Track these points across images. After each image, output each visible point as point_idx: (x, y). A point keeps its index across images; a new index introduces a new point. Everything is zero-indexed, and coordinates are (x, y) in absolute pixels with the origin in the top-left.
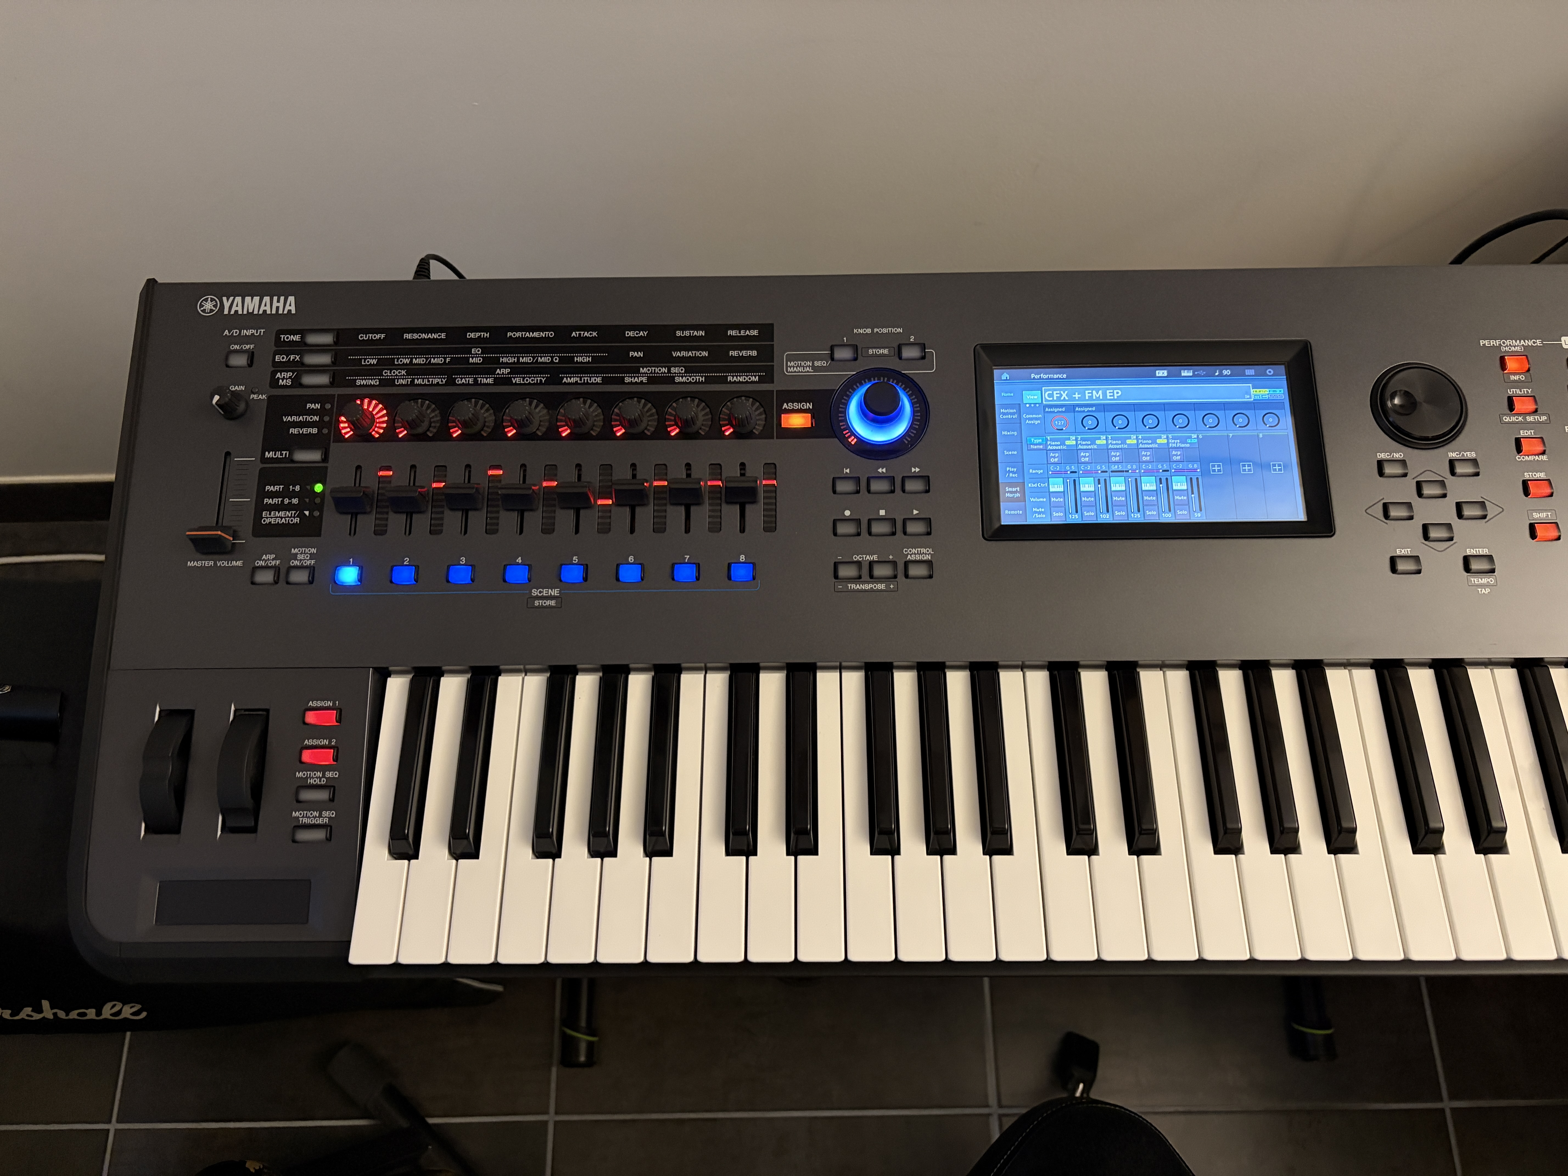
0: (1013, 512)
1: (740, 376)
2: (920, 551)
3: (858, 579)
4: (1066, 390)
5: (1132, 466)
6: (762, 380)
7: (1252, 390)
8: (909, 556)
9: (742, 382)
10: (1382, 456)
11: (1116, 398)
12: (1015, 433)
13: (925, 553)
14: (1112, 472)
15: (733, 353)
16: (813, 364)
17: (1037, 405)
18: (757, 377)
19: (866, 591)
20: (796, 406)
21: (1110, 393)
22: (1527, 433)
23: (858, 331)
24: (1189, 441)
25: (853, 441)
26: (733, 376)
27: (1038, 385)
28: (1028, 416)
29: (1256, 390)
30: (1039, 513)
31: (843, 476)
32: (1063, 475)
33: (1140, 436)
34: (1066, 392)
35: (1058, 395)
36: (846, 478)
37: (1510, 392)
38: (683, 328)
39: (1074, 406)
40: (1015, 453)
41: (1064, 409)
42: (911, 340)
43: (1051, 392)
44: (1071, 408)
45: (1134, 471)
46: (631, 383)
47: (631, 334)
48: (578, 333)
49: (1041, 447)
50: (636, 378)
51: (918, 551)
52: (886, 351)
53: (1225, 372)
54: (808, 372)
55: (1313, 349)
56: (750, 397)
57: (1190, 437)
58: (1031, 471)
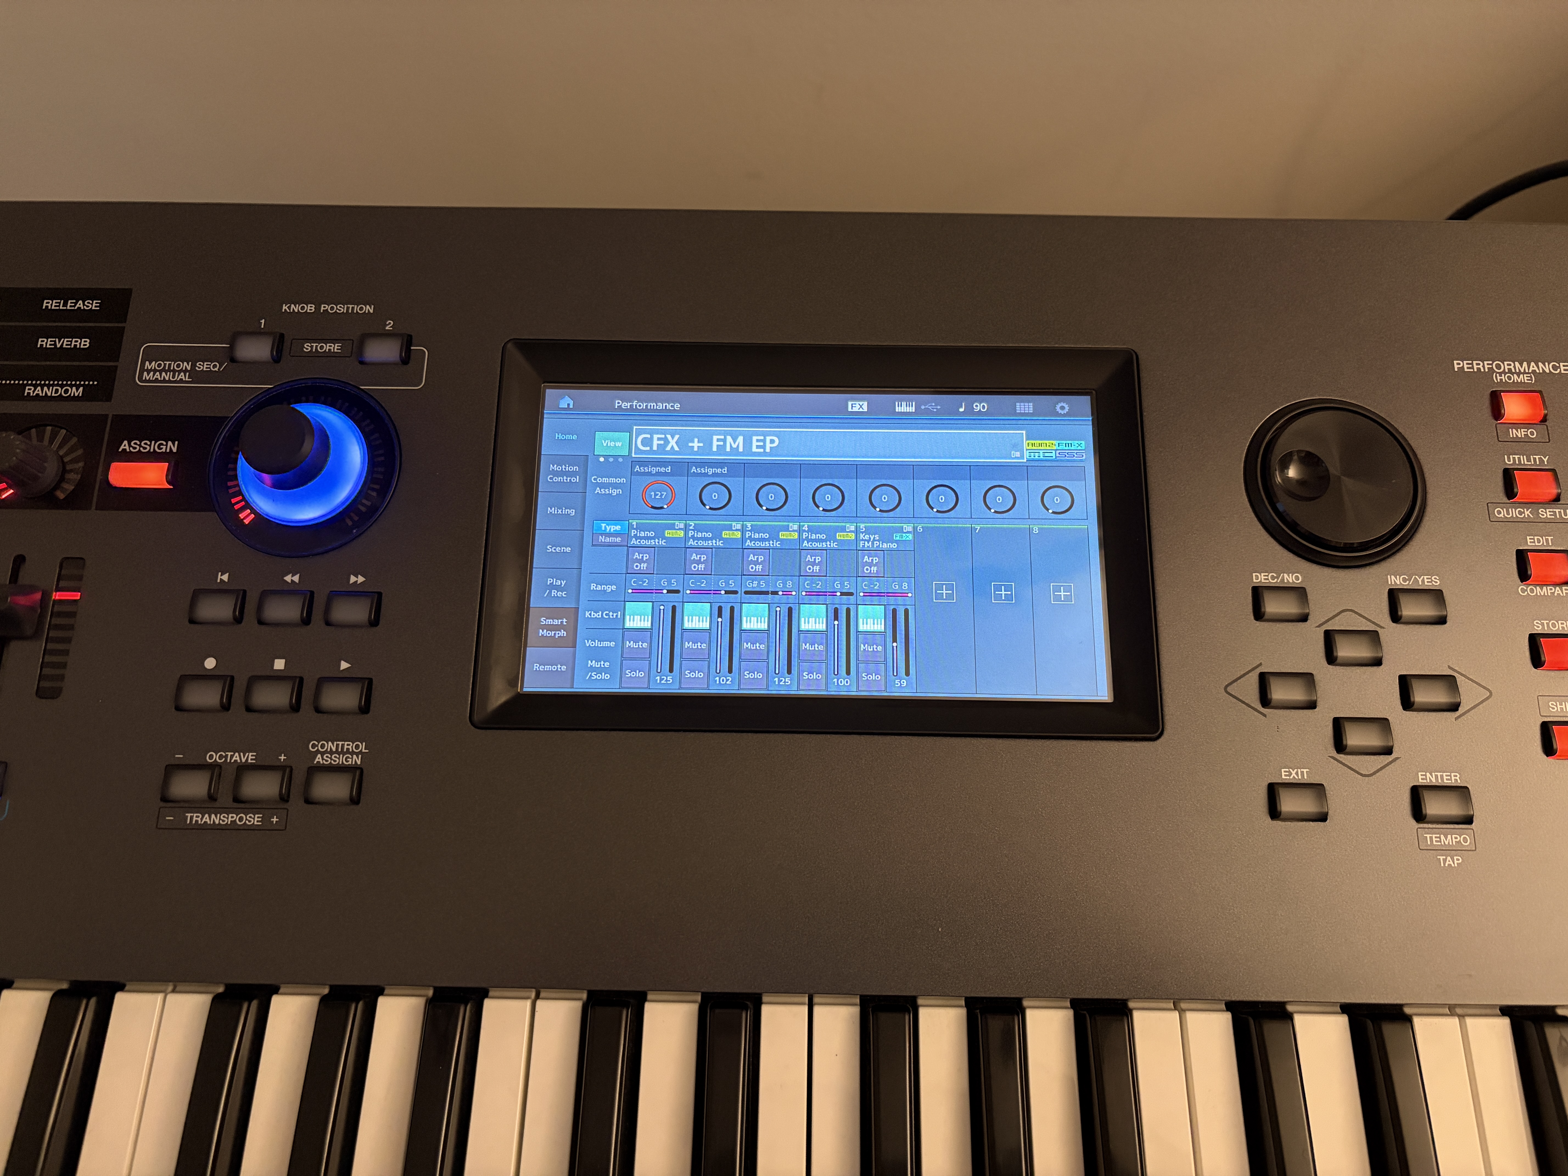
0: (547, 668)
2: (343, 745)
4: (677, 432)
5: (784, 584)
6: (89, 395)
7: (1025, 443)
8: (319, 756)
10: (1261, 578)
11: (768, 450)
12: (572, 512)
14: (746, 593)
15: (45, 343)
16: (194, 366)
17: (620, 460)
18: (81, 389)
20: (149, 446)
21: (758, 441)
22: (1539, 541)
23: (289, 308)
24: (897, 537)
25: (246, 517)
26: (35, 386)
27: (623, 422)
28: (599, 480)
29: (1033, 442)
30: (599, 671)
31: (215, 587)
32: (654, 597)
33: (806, 525)
34: (677, 437)
35: (662, 442)
36: (222, 591)
37: (1509, 460)
39: (690, 463)
40: (568, 549)
41: (668, 469)
42: (387, 328)
43: (648, 436)
44: (681, 468)
45: (787, 593)
49: (618, 540)
51: (338, 745)
52: (335, 348)
53: (978, 408)
54: (181, 381)
55: (1142, 367)
56: (62, 428)
57: (901, 530)
58: (593, 586)
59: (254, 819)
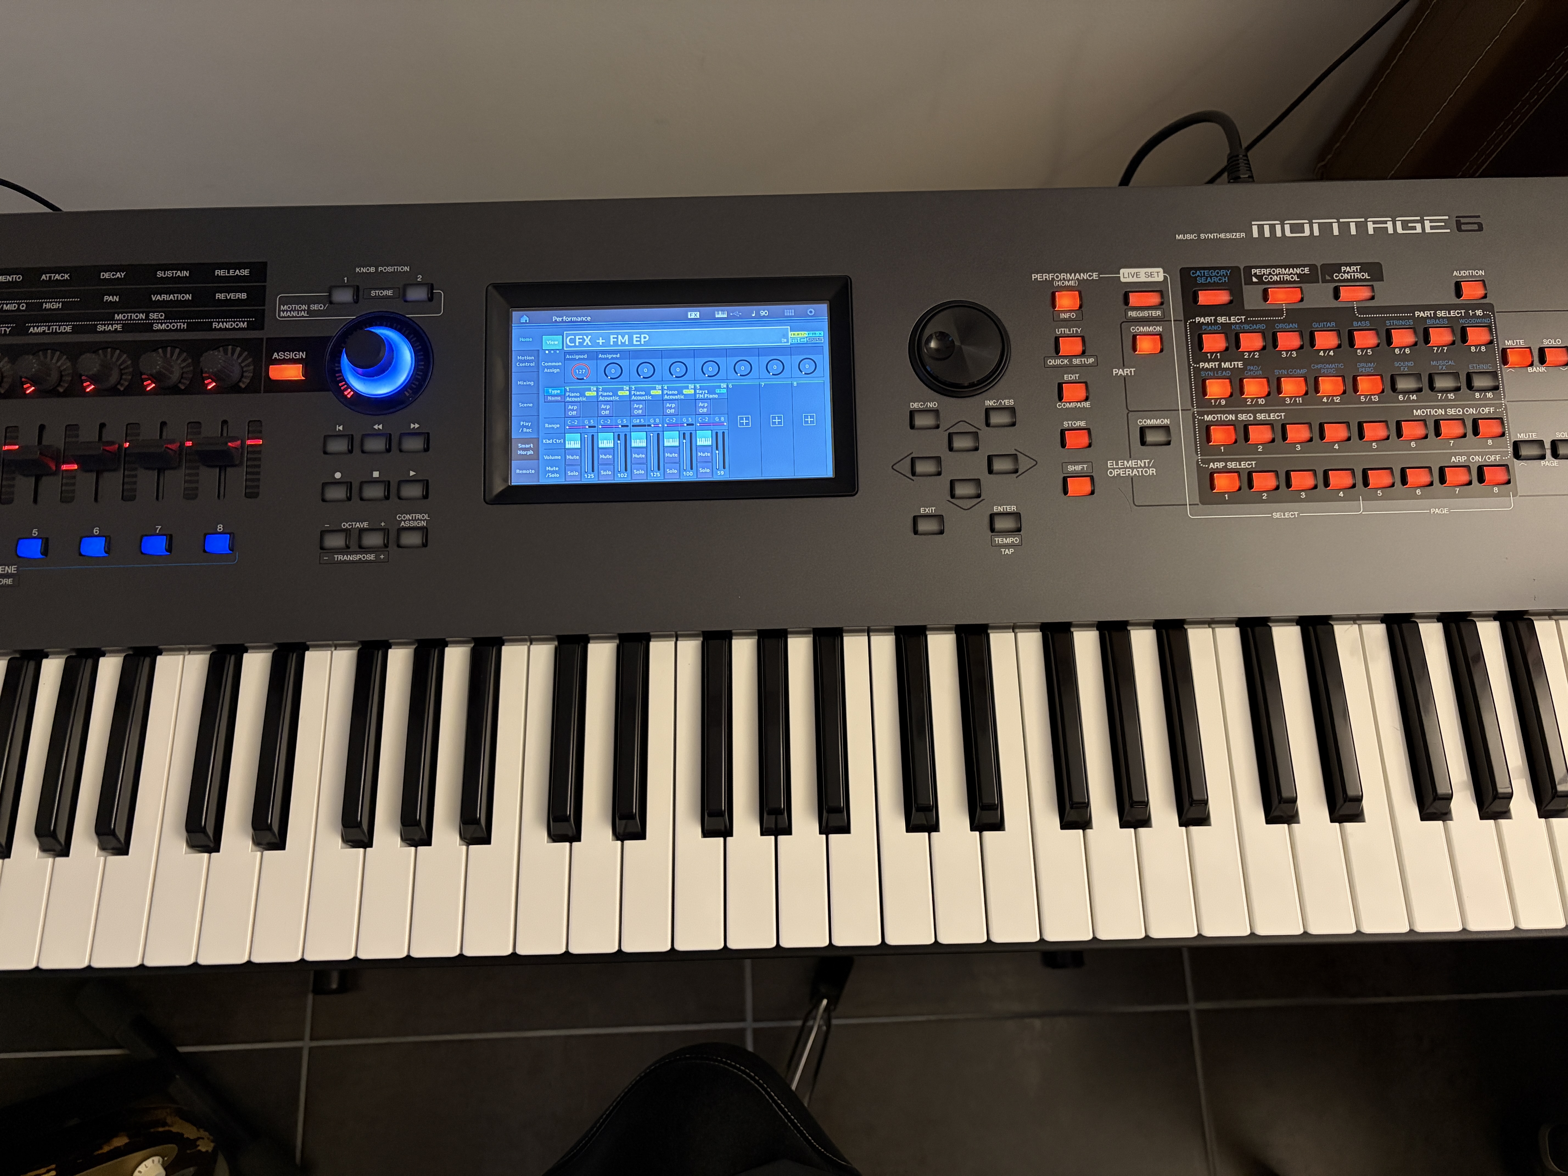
0: (524, 472)
1: (226, 322)
2: (415, 516)
3: (346, 550)
4: (590, 334)
5: (655, 420)
6: (251, 327)
7: (790, 333)
8: (403, 522)
9: (229, 329)
10: (914, 405)
11: (642, 343)
12: (532, 384)
13: (420, 520)
14: (633, 426)
15: (220, 296)
16: (309, 307)
17: (558, 352)
18: (246, 323)
19: (353, 562)
20: (290, 355)
21: (636, 337)
22: (1071, 377)
23: (360, 270)
24: (718, 391)
25: (349, 394)
26: (219, 322)
27: (558, 329)
28: (546, 364)
29: (794, 333)
30: (553, 472)
31: (335, 434)
32: (581, 430)
33: (666, 386)
34: (590, 337)
35: (581, 340)
36: (339, 435)
37: (1058, 332)
38: (165, 268)
39: (598, 352)
40: (531, 405)
41: (586, 356)
42: (418, 280)
43: (573, 337)
44: (593, 355)
45: (656, 425)
46: (104, 332)
47: (106, 275)
48: (48, 275)
49: (559, 398)
50: (110, 326)
51: (412, 516)
52: (389, 293)
53: (763, 313)
54: (303, 316)
55: (853, 286)
56: (237, 347)
57: (719, 387)
58: (547, 425)
59: (371, 557)
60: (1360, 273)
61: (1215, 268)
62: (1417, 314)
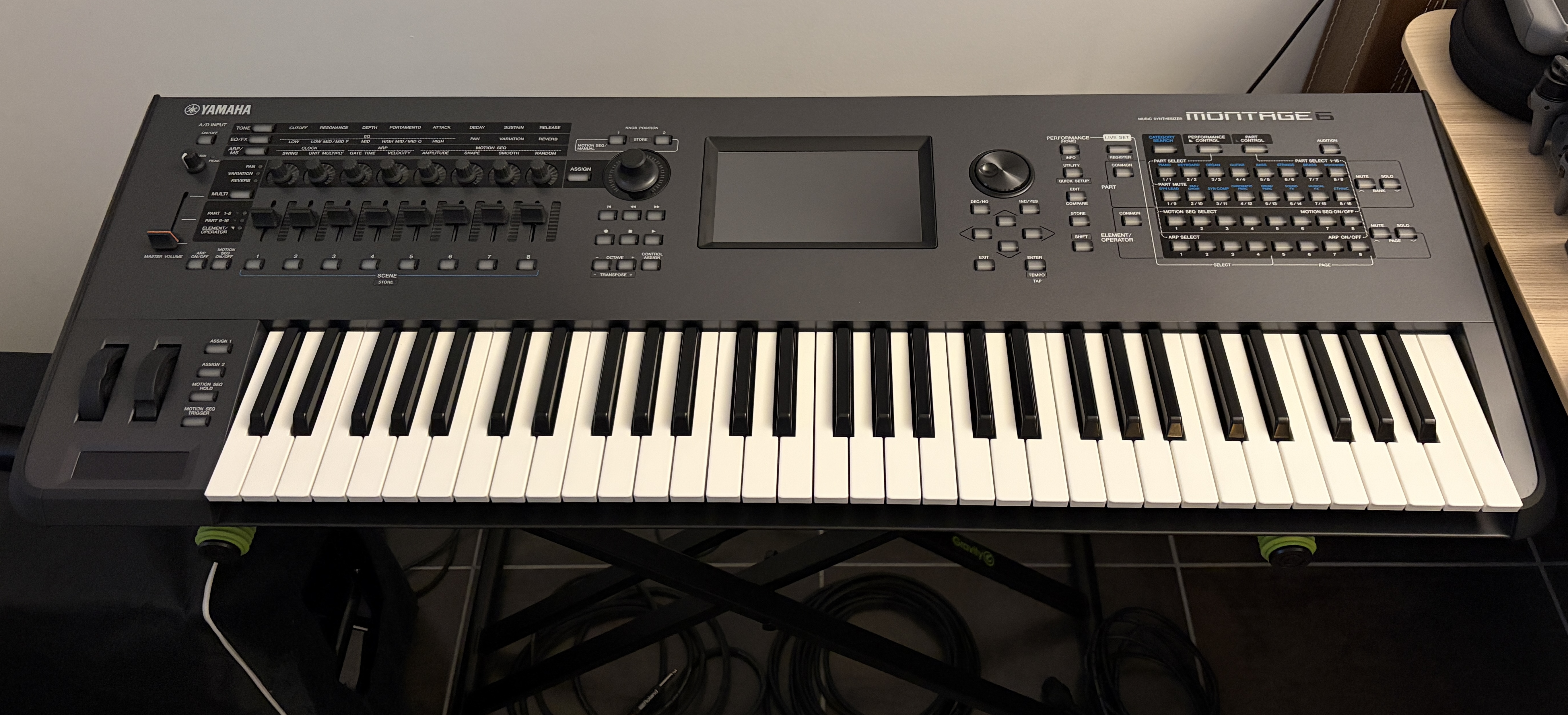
1: (544, 152)
3: (609, 270)
9: (545, 155)
13: (658, 256)
19: (612, 277)
38: (509, 124)
46: (469, 155)
47: (473, 127)
48: (437, 126)
50: (472, 152)
60: (1257, 139)
61: (1165, 135)
62: (1296, 161)
